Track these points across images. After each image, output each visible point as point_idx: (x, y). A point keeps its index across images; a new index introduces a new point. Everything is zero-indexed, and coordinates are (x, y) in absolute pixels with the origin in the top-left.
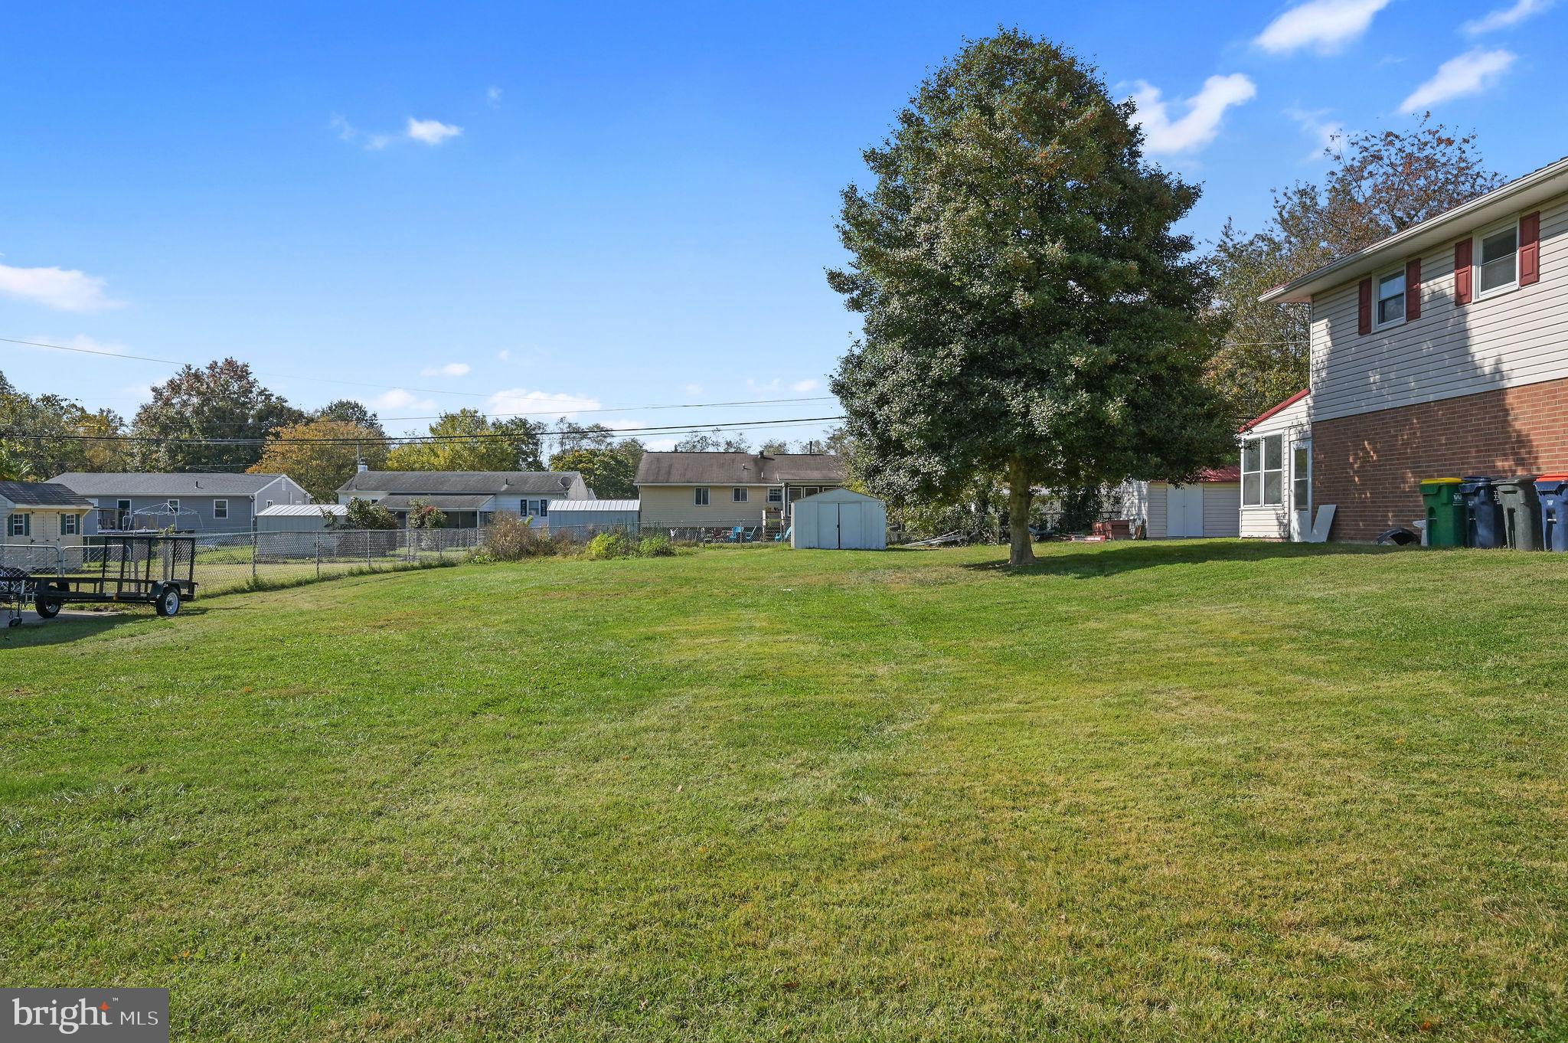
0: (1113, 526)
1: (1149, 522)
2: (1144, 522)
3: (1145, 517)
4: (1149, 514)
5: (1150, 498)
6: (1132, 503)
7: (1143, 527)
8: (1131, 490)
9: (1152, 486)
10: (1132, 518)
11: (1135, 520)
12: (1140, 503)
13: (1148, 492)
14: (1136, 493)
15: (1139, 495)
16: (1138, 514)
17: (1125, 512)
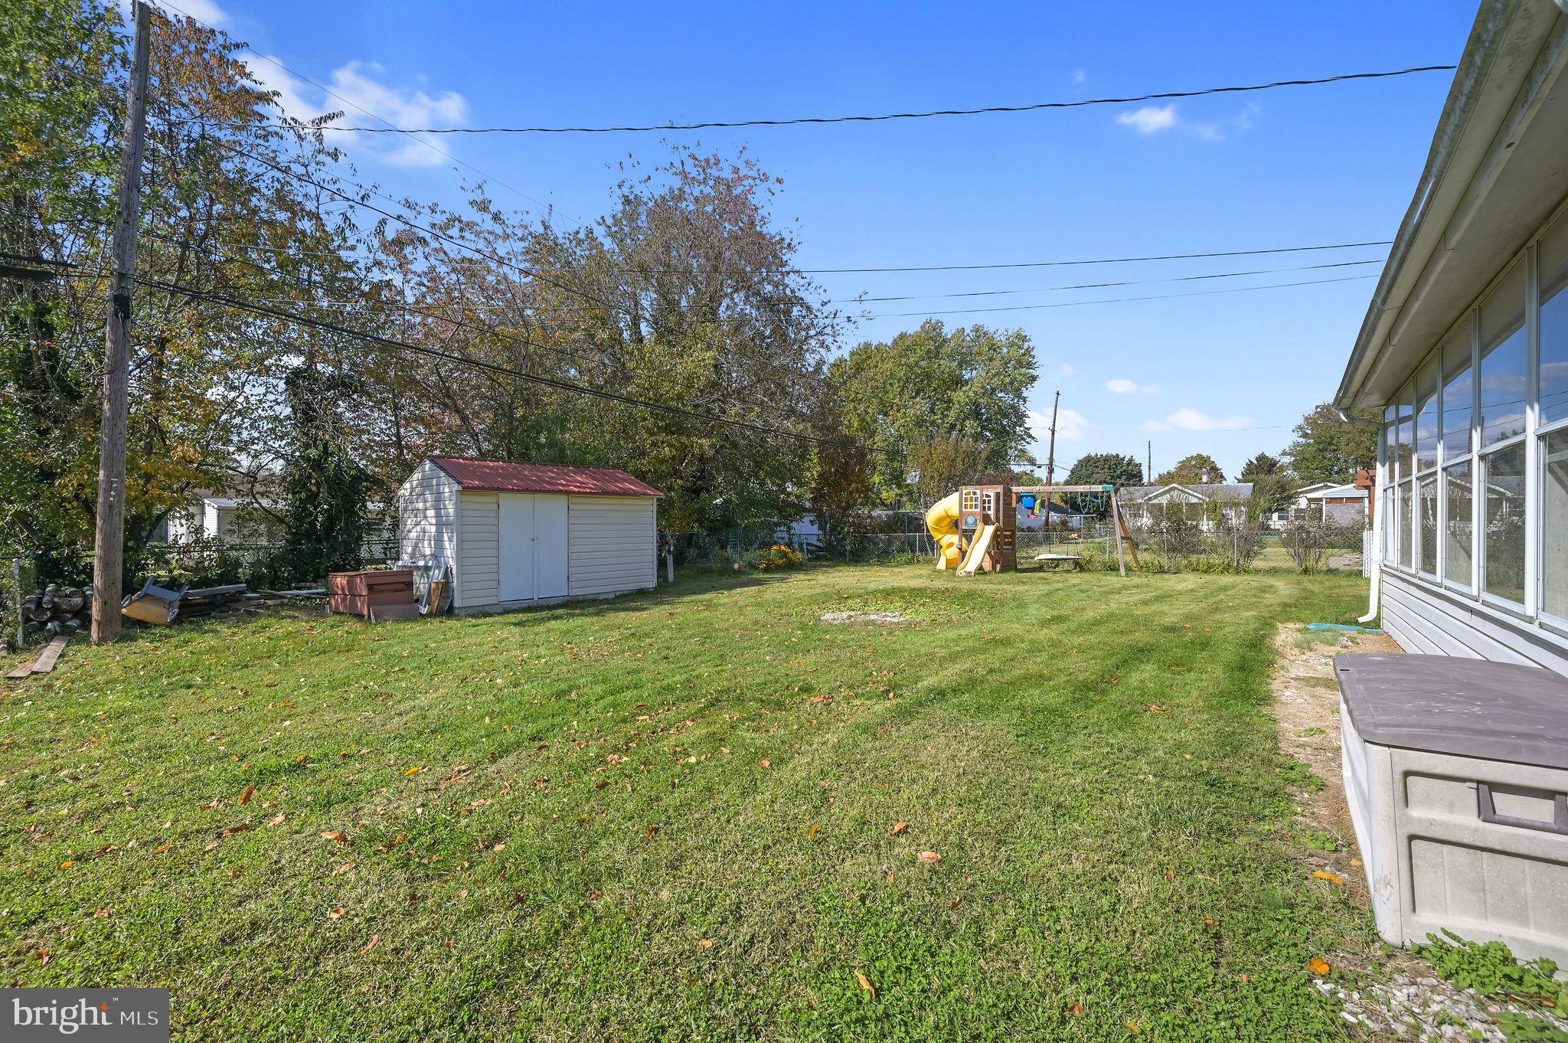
0: (370, 587)
1: (461, 574)
2: (447, 574)
3: (452, 563)
4: (460, 557)
5: (462, 526)
6: (424, 531)
7: (446, 587)
8: (420, 505)
9: (464, 498)
10: (421, 563)
11: (427, 568)
12: (439, 532)
13: (457, 510)
14: (431, 513)
15: (438, 516)
16: (435, 556)
17: (409, 550)
